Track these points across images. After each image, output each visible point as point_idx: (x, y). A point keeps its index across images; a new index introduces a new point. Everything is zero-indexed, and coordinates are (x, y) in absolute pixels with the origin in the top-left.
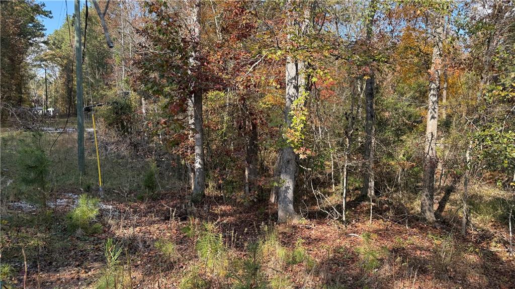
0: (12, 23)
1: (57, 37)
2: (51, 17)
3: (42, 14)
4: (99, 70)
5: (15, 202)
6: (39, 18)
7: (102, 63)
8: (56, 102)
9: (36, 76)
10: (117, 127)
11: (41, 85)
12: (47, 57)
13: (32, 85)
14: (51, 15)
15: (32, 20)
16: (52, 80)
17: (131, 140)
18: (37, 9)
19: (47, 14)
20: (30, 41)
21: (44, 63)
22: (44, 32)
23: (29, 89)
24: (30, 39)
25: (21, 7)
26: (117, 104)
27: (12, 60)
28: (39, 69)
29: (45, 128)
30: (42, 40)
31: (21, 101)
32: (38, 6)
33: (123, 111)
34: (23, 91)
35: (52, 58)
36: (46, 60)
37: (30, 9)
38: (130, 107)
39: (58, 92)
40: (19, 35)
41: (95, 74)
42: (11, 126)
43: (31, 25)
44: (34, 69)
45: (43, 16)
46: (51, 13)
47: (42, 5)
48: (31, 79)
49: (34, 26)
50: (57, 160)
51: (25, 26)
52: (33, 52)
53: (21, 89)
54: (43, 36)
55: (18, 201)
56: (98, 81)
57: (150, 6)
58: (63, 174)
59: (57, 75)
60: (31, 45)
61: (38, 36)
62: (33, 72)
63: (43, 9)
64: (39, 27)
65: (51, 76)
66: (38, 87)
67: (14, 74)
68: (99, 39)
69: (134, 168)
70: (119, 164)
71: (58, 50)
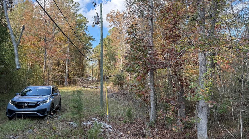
0: (81, 45)
1: (97, 49)
2: (95, 41)
3: (92, 40)
4: (112, 61)
5: (71, 122)
6: (91, 42)
7: (113, 58)
8: (96, 75)
9: (89, 65)
10: (118, 86)
11: (91, 68)
12: (93, 57)
13: (87, 68)
14: (95, 40)
15: (88, 42)
16: (95, 66)
17: (123, 92)
18: (90, 38)
19: (93, 40)
20: (88, 51)
21: (92, 59)
22: (92, 47)
23: (86, 70)
24: (87, 50)
25: (84, 38)
26: (118, 75)
27: (80, 59)
28: (90, 62)
29: (90, 87)
30: (92, 50)
31: (83, 75)
32: (90, 37)
33: (121, 79)
34: (84, 71)
35: (95, 57)
36: (93, 58)
37: (87, 38)
38: (123, 77)
39: (97, 71)
40: (83, 49)
41: (111, 63)
42: (78, 86)
43: (87, 44)
44: (88, 62)
45: (92, 41)
46: (95, 39)
47: (91, 36)
48: (87, 66)
49: (89, 45)
50: (93, 101)
51: (85, 44)
52: (88, 55)
53: (83, 70)
54: (92, 48)
55: (72, 122)
56: (112, 66)
57: (129, 32)
58: (94, 108)
59: (97, 64)
60: (88, 52)
61: (90, 49)
62: (88, 63)
63: (92, 38)
64: (91, 45)
65: (95, 64)
66: (90, 69)
67: (80, 64)
68: (112, 48)
69: (124, 106)
70: (118, 104)
71: (97, 54)
